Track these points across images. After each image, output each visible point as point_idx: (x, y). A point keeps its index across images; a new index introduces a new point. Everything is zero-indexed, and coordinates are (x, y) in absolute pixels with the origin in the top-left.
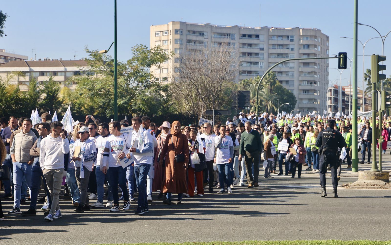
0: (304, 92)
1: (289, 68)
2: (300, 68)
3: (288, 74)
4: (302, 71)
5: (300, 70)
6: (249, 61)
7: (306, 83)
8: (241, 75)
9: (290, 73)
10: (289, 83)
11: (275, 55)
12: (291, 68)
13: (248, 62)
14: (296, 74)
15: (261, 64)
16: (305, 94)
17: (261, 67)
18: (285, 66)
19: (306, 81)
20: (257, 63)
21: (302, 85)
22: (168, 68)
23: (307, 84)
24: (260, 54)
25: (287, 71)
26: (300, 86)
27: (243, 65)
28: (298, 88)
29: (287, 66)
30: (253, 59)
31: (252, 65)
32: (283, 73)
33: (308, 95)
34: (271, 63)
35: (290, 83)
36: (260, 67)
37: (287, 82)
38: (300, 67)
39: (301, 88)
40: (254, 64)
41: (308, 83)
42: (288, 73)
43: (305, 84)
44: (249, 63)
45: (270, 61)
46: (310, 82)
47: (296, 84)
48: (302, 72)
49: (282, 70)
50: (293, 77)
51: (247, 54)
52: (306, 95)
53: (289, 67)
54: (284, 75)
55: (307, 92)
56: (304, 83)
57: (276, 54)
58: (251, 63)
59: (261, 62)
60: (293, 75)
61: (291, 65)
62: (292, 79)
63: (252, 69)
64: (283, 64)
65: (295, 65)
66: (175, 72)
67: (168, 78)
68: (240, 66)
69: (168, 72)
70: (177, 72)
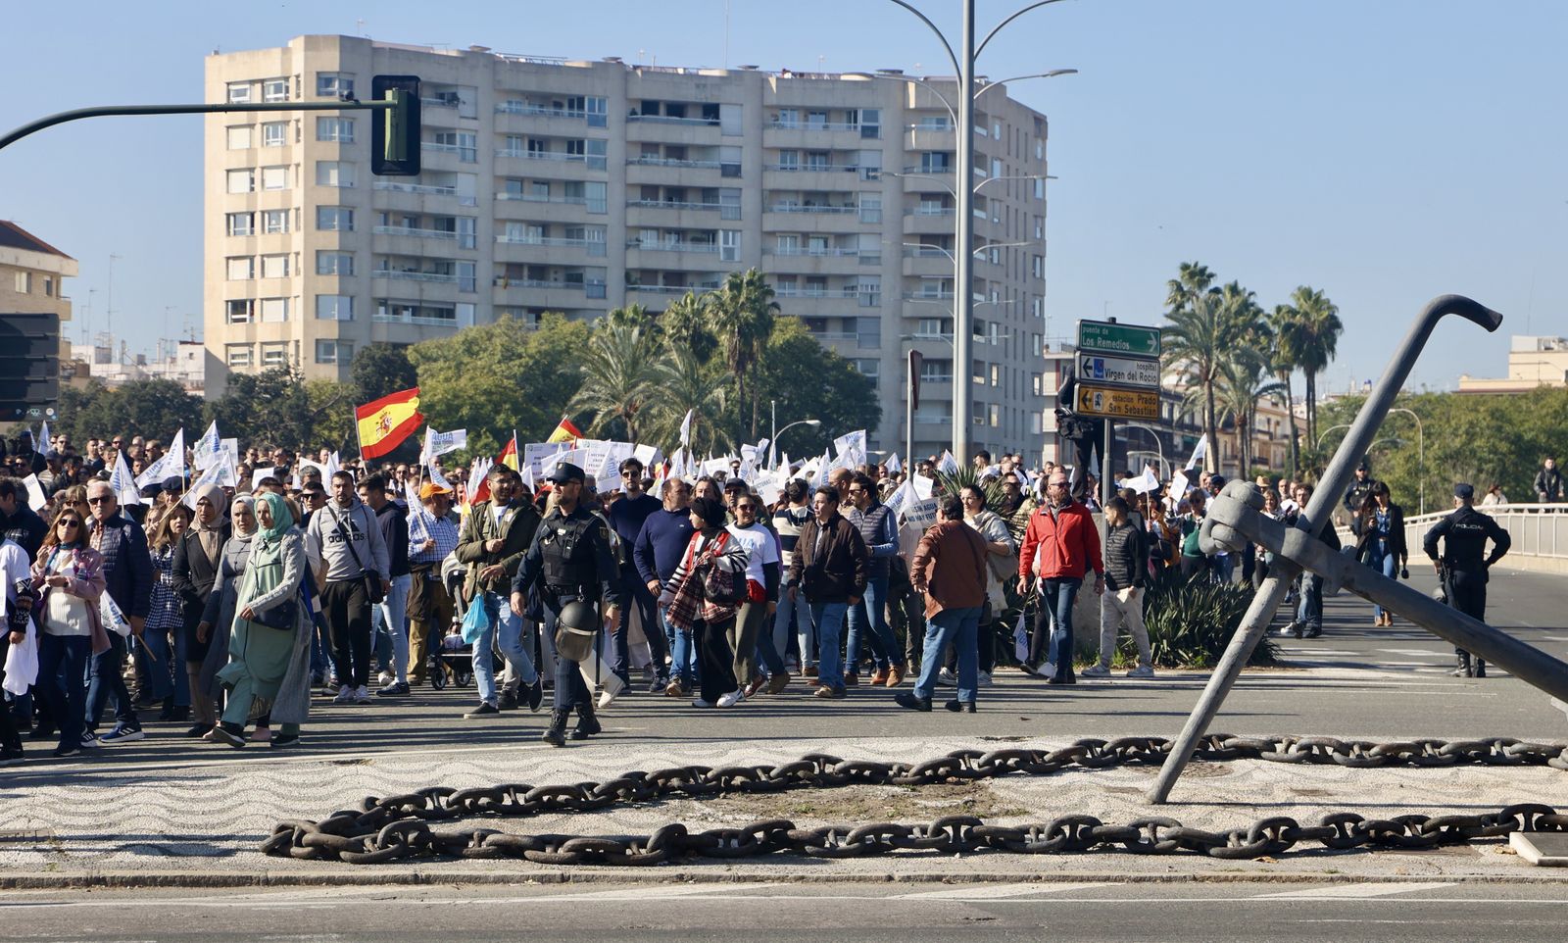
1: (856, 260)
2: (908, 261)
3: (852, 288)
4: (917, 272)
5: (907, 272)
6: (673, 224)
7: (933, 331)
8: (634, 289)
9: (862, 281)
10: (855, 330)
11: (793, 198)
12: (865, 260)
13: (669, 231)
14: (888, 291)
15: (726, 241)
17: (729, 253)
18: (838, 251)
19: (933, 319)
20: (708, 236)
21: (915, 337)
23: (938, 334)
24: (721, 193)
25: (845, 271)
26: (907, 344)
27: (643, 244)
29: (849, 251)
30: (691, 217)
31: (688, 246)
32: (830, 283)
34: (772, 234)
35: (860, 325)
36: (722, 252)
37: (848, 323)
38: (905, 253)
40: (695, 240)
42: (853, 284)
43: (928, 336)
44: (674, 237)
45: (767, 227)
47: (889, 332)
48: (916, 278)
49: (825, 269)
50: (874, 304)
51: (661, 194)
52: (933, 385)
53: (855, 254)
54: (834, 292)
56: (924, 331)
57: (797, 192)
58: (681, 233)
59: (726, 232)
60: (875, 291)
61: (866, 245)
62: (870, 312)
63: (688, 264)
64: (831, 242)
65: (886, 246)
66: (318, 272)
67: (287, 298)
68: (627, 247)
69: (286, 274)
70: (330, 272)
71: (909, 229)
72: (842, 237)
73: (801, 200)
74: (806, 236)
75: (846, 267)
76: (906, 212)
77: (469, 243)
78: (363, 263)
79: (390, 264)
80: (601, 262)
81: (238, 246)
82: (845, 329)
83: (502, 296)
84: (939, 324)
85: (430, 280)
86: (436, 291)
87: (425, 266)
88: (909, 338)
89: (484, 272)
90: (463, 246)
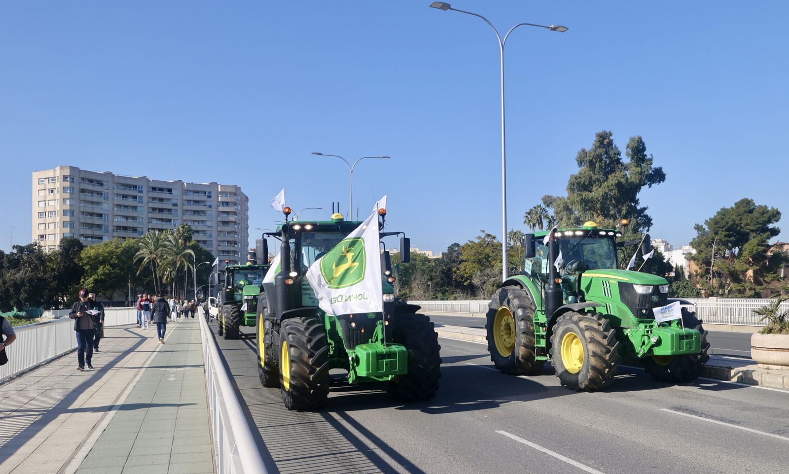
0: (223, 253)
2: (219, 227)
3: (206, 234)
5: (219, 230)
6: (160, 217)
7: (225, 244)
9: (208, 232)
10: (206, 244)
11: (190, 212)
12: (208, 227)
13: (159, 219)
14: (214, 234)
15: (174, 222)
17: (175, 225)
18: (202, 225)
19: (225, 241)
20: (169, 220)
22: (45, 224)
24: (172, 210)
25: (204, 230)
26: (219, 247)
27: (153, 222)
29: (205, 225)
30: (165, 216)
31: (164, 223)
32: (200, 232)
34: (185, 220)
35: (208, 242)
37: (204, 242)
38: (218, 226)
39: (220, 248)
40: (166, 221)
41: (228, 244)
44: (160, 221)
45: (184, 219)
46: (230, 243)
47: (215, 244)
48: (221, 231)
49: (199, 229)
50: (211, 237)
51: (157, 210)
54: (201, 234)
55: (226, 253)
56: (223, 244)
57: (191, 210)
58: (162, 220)
59: (174, 220)
60: (211, 234)
61: (209, 223)
62: (210, 239)
63: (164, 227)
64: (200, 223)
65: (214, 224)
66: (64, 227)
67: (55, 234)
68: (149, 223)
69: (55, 228)
70: (67, 227)
71: (219, 220)
72: (203, 222)
73: (192, 212)
74: (194, 221)
75: (204, 228)
76: (218, 216)
77: (107, 220)
78: (76, 225)
79: (85, 225)
80: (142, 226)
81: (42, 220)
82: (204, 243)
83: (115, 234)
84: (227, 242)
85: (95, 230)
86: (97, 233)
87: (94, 226)
88: (220, 246)
89: (110, 228)
90: (105, 221)
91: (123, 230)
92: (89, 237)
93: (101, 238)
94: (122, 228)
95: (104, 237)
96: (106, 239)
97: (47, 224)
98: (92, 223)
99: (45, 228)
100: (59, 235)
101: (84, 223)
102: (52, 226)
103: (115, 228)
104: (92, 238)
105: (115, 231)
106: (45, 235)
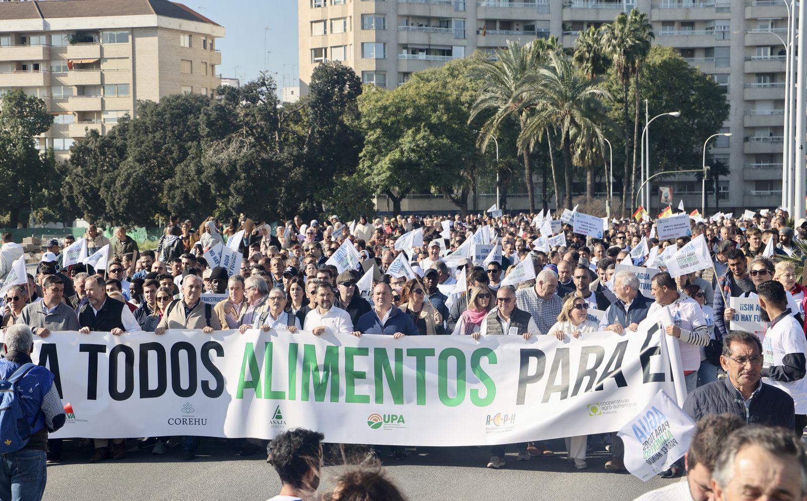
0: (760, 81)
1: (714, 10)
2: (748, 9)
3: (711, 28)
4: (755, 16)
5: (748, 16)
7: (766, 54)
8: (567, 34)
9: (718, 23)
10: (713, 56)
12: (719, 10)
14: (735, 29)
16: (765, 86)
18: (702, 4)
19: (767, 46)
21: (753, 59)
22: (325, 21)
23: (769, 56)
25: (706, 17)
26: (748, 63)
27: (573, 6)
28: (743, 67)
29: (708, 4)
32: (697, 26)
33: (773, 89)
35: (717, 53)
36: (625, 7)
37: (708, 51)
39: (750, 67)
41: (772, 54)
42: (712, 25)
43: (762, 57)
46: (779, 50)
47: (736, 56)
48: (754, 20)
49: (692, 17)
50: (726, 37)
52: (765, 90)
53: (713, 6)
54: (699, 31)
55: (768, 78)
56: (759, 54)
60: (726, 30)
62: (724, 43)
63: (602, 17)
66: (363, 28)
67: (345, 46)
68: (564, 7)
69: (345, 30)
70: (370, 28)
75: (707, 15)
77: (461, 7)
78: (391, 21)
79: (410, 22)
80: (546, 17)
81: (317, 14)
82: (706, 56)
83: (482, 41)
84: (769, 50)
85: (436, 31)
86: (439, 39)
87: (433, 23)
88: (750, 60)
89: (471, 27)
90: (457, 9)
91: (501, 28)
92: (421, 50)
93: (449, 53)
94: (498, 25)
95: (455, 50)
96: (459, 54)
97: (328, 23)
98: (427, 14)
99: (325, 32)
100: (352, 46)
101: (408, 16)
102: (338, 26)
103: (482, 25)
104: (428, 51)
105: (481, 32)
106: (326, 49)
